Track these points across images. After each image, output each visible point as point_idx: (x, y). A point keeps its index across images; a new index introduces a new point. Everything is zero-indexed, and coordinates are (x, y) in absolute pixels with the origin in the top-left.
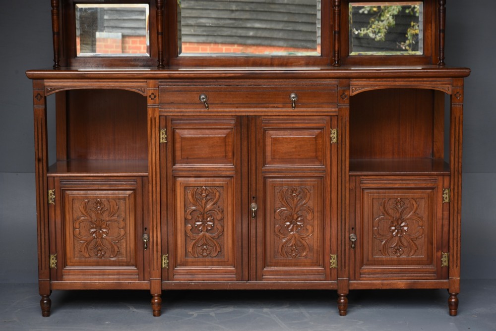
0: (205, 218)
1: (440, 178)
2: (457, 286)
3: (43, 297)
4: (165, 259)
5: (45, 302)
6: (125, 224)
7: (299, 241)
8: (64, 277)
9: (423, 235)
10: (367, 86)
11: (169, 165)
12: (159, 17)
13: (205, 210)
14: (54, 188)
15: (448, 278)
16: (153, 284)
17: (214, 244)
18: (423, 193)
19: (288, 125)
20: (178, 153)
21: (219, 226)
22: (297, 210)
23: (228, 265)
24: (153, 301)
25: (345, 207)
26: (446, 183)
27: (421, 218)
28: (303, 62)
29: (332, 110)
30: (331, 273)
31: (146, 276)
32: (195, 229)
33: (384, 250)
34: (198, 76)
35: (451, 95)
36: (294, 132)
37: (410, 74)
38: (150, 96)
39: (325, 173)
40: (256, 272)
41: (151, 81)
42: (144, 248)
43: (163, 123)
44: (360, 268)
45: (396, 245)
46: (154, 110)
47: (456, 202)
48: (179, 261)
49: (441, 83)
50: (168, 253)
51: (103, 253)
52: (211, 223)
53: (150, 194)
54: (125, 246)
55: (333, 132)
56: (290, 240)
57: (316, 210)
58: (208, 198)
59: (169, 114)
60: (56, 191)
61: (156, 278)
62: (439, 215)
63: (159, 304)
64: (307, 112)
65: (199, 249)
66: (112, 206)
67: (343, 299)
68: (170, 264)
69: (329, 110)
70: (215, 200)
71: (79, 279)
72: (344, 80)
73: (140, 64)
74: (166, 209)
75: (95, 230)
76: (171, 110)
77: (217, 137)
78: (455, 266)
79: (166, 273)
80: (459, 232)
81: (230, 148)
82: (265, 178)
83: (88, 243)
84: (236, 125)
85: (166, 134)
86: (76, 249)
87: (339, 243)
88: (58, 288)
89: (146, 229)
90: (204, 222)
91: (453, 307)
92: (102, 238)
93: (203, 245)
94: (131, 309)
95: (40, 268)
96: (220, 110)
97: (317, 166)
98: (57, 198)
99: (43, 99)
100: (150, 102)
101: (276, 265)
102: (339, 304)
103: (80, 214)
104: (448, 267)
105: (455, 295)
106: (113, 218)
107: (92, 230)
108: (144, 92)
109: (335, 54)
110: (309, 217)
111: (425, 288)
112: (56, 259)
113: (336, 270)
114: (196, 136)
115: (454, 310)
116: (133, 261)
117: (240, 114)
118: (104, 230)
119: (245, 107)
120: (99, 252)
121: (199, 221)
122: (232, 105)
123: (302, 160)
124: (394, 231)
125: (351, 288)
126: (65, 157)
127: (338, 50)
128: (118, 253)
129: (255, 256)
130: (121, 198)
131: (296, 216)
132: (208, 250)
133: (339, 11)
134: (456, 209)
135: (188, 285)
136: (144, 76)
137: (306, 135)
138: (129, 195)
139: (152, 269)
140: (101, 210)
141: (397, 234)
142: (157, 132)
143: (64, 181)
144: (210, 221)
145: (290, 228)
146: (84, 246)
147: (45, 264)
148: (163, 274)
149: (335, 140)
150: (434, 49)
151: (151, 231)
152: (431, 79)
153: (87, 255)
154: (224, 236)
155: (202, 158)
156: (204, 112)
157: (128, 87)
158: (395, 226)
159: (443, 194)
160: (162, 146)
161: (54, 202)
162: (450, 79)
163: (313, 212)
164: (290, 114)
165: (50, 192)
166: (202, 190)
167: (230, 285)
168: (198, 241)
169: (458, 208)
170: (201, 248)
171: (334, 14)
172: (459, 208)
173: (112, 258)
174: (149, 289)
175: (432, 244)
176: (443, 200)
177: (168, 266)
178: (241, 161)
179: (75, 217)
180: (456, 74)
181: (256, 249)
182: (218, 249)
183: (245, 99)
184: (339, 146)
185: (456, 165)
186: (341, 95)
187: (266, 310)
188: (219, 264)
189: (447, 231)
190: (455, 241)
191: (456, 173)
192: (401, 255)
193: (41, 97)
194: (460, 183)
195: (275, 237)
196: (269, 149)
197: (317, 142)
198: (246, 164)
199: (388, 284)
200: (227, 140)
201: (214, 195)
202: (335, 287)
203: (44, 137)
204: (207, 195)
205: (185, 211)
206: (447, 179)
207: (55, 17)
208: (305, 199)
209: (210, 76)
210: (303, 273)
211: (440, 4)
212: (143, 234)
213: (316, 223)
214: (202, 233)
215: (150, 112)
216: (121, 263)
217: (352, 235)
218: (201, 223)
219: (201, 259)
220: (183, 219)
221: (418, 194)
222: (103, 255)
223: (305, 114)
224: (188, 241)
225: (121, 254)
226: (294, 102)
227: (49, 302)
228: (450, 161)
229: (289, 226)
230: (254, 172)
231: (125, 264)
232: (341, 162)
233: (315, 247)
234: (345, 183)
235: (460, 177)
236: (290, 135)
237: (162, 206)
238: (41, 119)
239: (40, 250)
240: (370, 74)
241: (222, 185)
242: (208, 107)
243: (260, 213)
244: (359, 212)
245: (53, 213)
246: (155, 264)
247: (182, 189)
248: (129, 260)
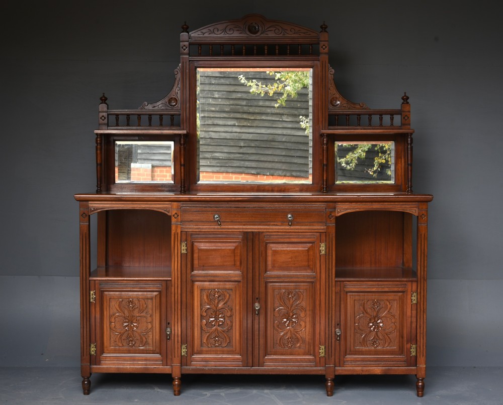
0: (217, 315)
1: (409, 284)
2: (423, 372)
3: (85, 379)
4: (184, 348)
5: (86, 382)
6: (152, 319)
7: (294, 334)
8: (102, 362)
9: (396, 331)
10: (350, 209)
11: (189, 271)
12: (182, 152)
13: (218, 308)
14: (95, 289)
15: (416, 365)
16: (174, 369)
17: (225, 336)
18: (395, 295)
19: (285, 239)
20: (196, 262)
21: (229, 322)
22: (292, 309)
23: (236, 354)
24: (173, 383)
25: (332, 306)
26: (414, 288)
27: (394, 316)
28: (298, 189)
29: (321, 227)
30: (320, 361)
31: (169, 362)
32: (209, 324)
33: (364, 342)
34: (213, 199)
35: (418, 217)
36: (291, 245)
37: (384, 199)
38: (174, 216)
39: (315, 279)
40: (259, 360)
41: (175, 203)
42: (167, 339)
43: (184, 237)
44: (344, 357)
45: (373, 339)
46: (177, 227)
47: (422, 303)
48: (195, 351)
49: (410, 206)
50: (187, 343)
51: (133, 343)
52: (222, 319)
53: (173, 295)
54: (151, 337)
55: (322, 245)
56: (287, 333)
57: (308, 308)
58: (220, 298)
59: (189, 230)
60: (97, 293)
61: (176, 364)
62: (409, 313)
63: (179, 385)
64: (301, 229)
65: (212, 341)
66: (141, 304)
67: (330, 383)
68: (188, 354)
69: (319, 227)
70: (226, 300)
71: (114, 364)
72: (331, 204)
73: (166, 189)
74: (185, 307)
75: (127, 324)
76: (190, 227)
77: (228, 249)
78: (421, 356)
79: (185, 360)
80: (425, 328)
81: (238, 258)
82: (266, 283)
83: (122, 335)
84: (243, 240)
85: (186, 246)
86: (112, 339)
87: (327, 336)
88: (97, 372)
89: (169, 323)
90: (217, 318)
91: (420, 390)
92: (133, 330)
93: (215, 337)
94: (156, 389)
95: (82, 354)
96: (230, 227)
97: (309, 273)
98: (97, 298)
99: (88, 217)
100: (173, 220)
101: (275, 354)
102: (326, 386)
103: (115, 311)
104: (416, 357)
105: (422, 380)
106: (142, 314)
107: (125, 324)
108: (169, 212)
109: (324, 182)
110: (302, 315)
111: (397, 373)
112: (95, 348)
113: (324, 359)
114: (211, 248)
115: (421, 392)
116: (158, 350)
117: (246, 231)
118: (135, 324)
119: (250, 225)
120: (131, 342)
121: (212, 318)
122: (240, 223)
123: (297, 268)
124: (371, 326)
125: (337, 373)
126: (104, 264)
127: (326, 180)
128: (146, 343)
129: (257, 347)
130: (149, 298)
131: (291, 314)
132: (219, 342)
133: (327, 148)
134: (422, 309)
135: (203, 370)
136: (169, 199)
137: (300, 248)
138: (156, 296)
139: (173, 356)
140: (132, 308)
141: (374, 329)
142: (179, 244)
143: (103, 284)
144: (221, 318)
145: (287, 324)
146: (118, 337)
147: (86, 352)
148: (183, 360)
149: (323, 252)
150: (403, 179)
151: (173, 325)
152: (401, 203)
153: (121, 345)
154: (232, 330)
155: (216, 266)
156: (218, 229)
157: (156, 208)
158: (373, 323)
159: (412, 296)
160: (183, 256)
161: (95, 300)
162: (417, 203)
163: (306, 311)
164: (288, 231)
165: (92, 292)
166: (215, 292)
167: (237, 370)
168: (211, 334)
169: (423, 308)
170: (213, 339)
171: (323, 150)
172: (425, 308)
173: (141, 347)
174: (171, 373)
175: (403, 337)
176: (412, 302)
177: (187, 354)
178: (247, 268)
179: (111, 313)
180: (422, 199)
181: (259, 341)
182: (228, 341)
183: (251, 218)
184: (327, 257)
185: (422, 273)
186: (329, 216)
187: (266, 391)
188: (228, 353)
189: (415, 327)
190: (422, 335)
191: (422, 279)
192: (377, 346)
193: (86, 215)
194: (425, 288)
195: (275, 332)
196: (270, 259)
197: (309, 253)
198: (251, 271)
199: (367, 371)
200: (236, 252)
201: (225, 296)
202: (324, 373)
203: (88, 248)
204: (219, 296)
205: (201, 309)
206: (414, 285)
207: (99, 151)
208: (299, 300)
209: (223, 199)
210: (297, 361)
211: (408, 144)
212: (167, 327)
213: (308, 319)
214: (215, 327)
215: (173, 228)
216: (148, 351)
217: (337, 330)
218: (213, 319)
219: (214, 349)
220: (199, 316)
221: (391, 296)
222: (134, 345)
223: (300, 231)
224: (203, 334)
225: (148, 343)
226: (291, 221)
227: (89, 382)
228: (417, 270)
229: (286, 322)
230: (257, 277)
231: (151, 352)
232: (328, 270)
233: (307, 340)
234: (332, 287)
235: (425, 283)
236: (287, 248)
237: (182, 305)
238: (86, 233)
239: (82, 340)
240: (352, 199)
241: (231, 288)
242: (220, 225)
243: (263, 312)
244: (343, 311)
245: (94, 310)
246: (176, 352)
247: (199, 291)
248: (155, 349)
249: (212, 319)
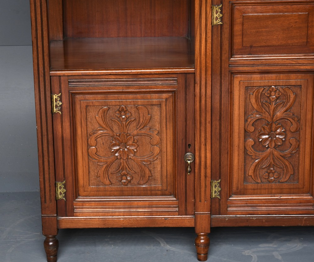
0: (273, 129)
3: (48, 237)
4: (216, 186)
5: (51, 243)
6: (161, 139)
8: (76, 210)
11: (225, 56)
13: (274, 118)
14: (60, 92)
16: (199, 219)
17: (285, 164)
20: (237, 40)
21: (293, 141)
23: (303, 193)
24: (198, 242)
31: (190, 208)
32: (259, 146)
42: (187, 172)
48: (234, 189)
50: (220, 178)
51: (129, 178)
52: (281, 137)
53: (197, 99)
54: (159, 169)
58: (279, 102)
60: (63, 97)
61: (203, 211)
63: (206, 244)
65: (263, 172)
66: (141, 115)
68: (223, 194)
70: (289, 104)
71: (97, 214)
74: (218, 118)
75: (118, 148)
77: (296, 16)
79: (217, 205)
83: (108, 167)
85: (221, 12)
86: (92, 173)
88: (68, 226)
89: (189, 145)
90: (271, 133)
92: (128, 158)
93: (269, 166)
94: (162, 245)
95: (44, 199)
98: (64, 106)
103: (97, 126)
106: (143, 131)
107: (114, 148)
112: (65, 188)
114: (265, 14)
116: (170, 189)
118: (131, 148)
120: (124, 177)
121: (265, 134)
126: (61, 36)
128: (151, 179)
130: (154, 103)
132: (276, 174)
135: (248, 220)
138: (167, 99)
139: (198, 200)
140: (126, 121)
142: (208, 9)
143: (73, 82)
144: (279, 134)
146: (103, 169)
147: (50, 195)
148: (213, 206)
151: (197, 148)
153: (107, 182)
154: (299, 154)
160: (215, 30)
161: (61, 110)
165: (55, 97)
166: (271, 92)
167: (306, 220)
168: (262, 160)
170: (266, 170)
173: (143, 185)
174: (193, 226)
177: (220, 195)
179: (90, 130)
182: (290, 172)
188: (291, 191)
200: (310, 20)
201: (288, 98)
204: (277, 98)
205: (246, 121)
212: (186, 152)
214: (269, 150)
216: (153, 192)
218: (267, 136)
219: (266, 185)
220: (242, 132)
222: (130, 182)
224: (248, 162)
225: (155, 179)
227: (56, 243)
231: (159, 192)
239: (42, 177)
241: (299, 84)
245: (60, 126)
246: (203, 194)
247: (243, 91)
248: (165, 188)
249: (264, 137)
